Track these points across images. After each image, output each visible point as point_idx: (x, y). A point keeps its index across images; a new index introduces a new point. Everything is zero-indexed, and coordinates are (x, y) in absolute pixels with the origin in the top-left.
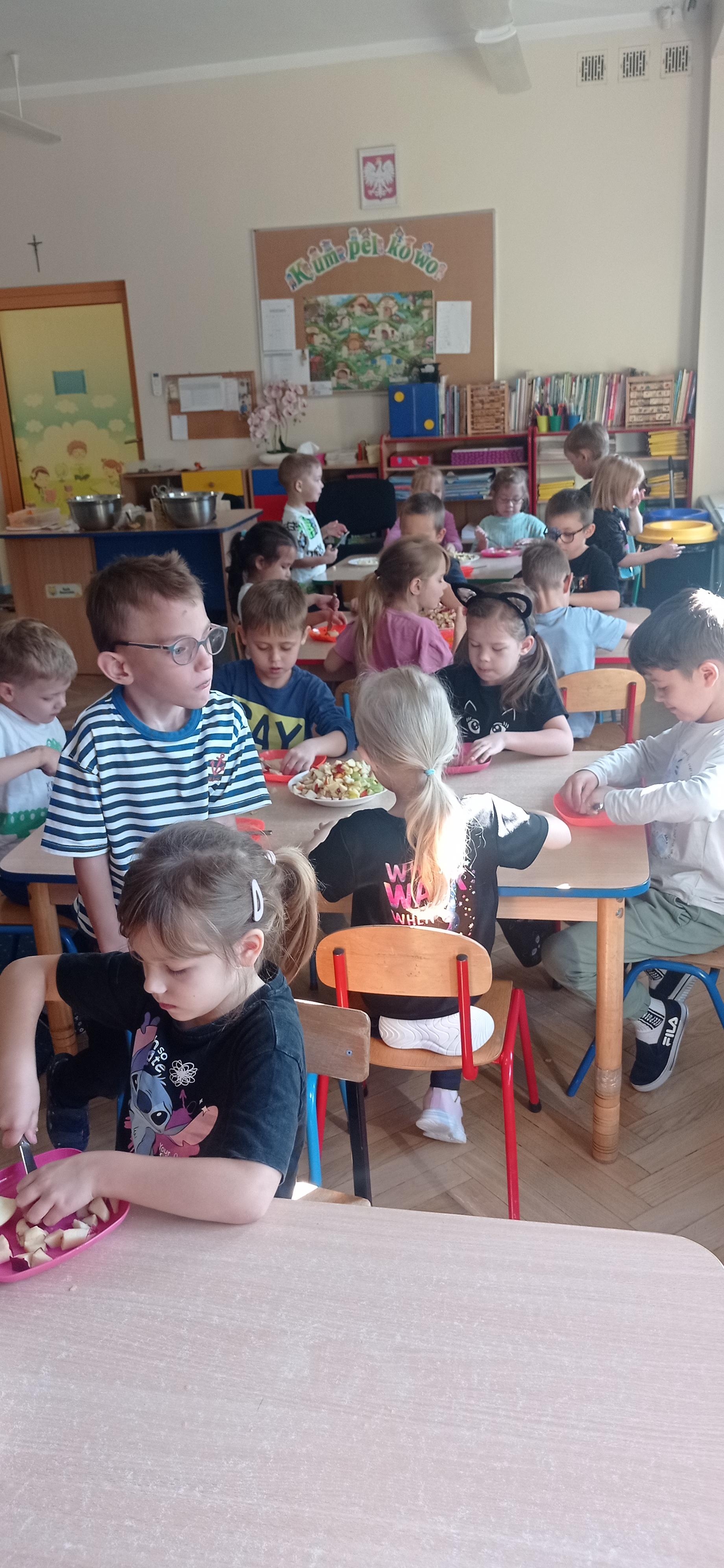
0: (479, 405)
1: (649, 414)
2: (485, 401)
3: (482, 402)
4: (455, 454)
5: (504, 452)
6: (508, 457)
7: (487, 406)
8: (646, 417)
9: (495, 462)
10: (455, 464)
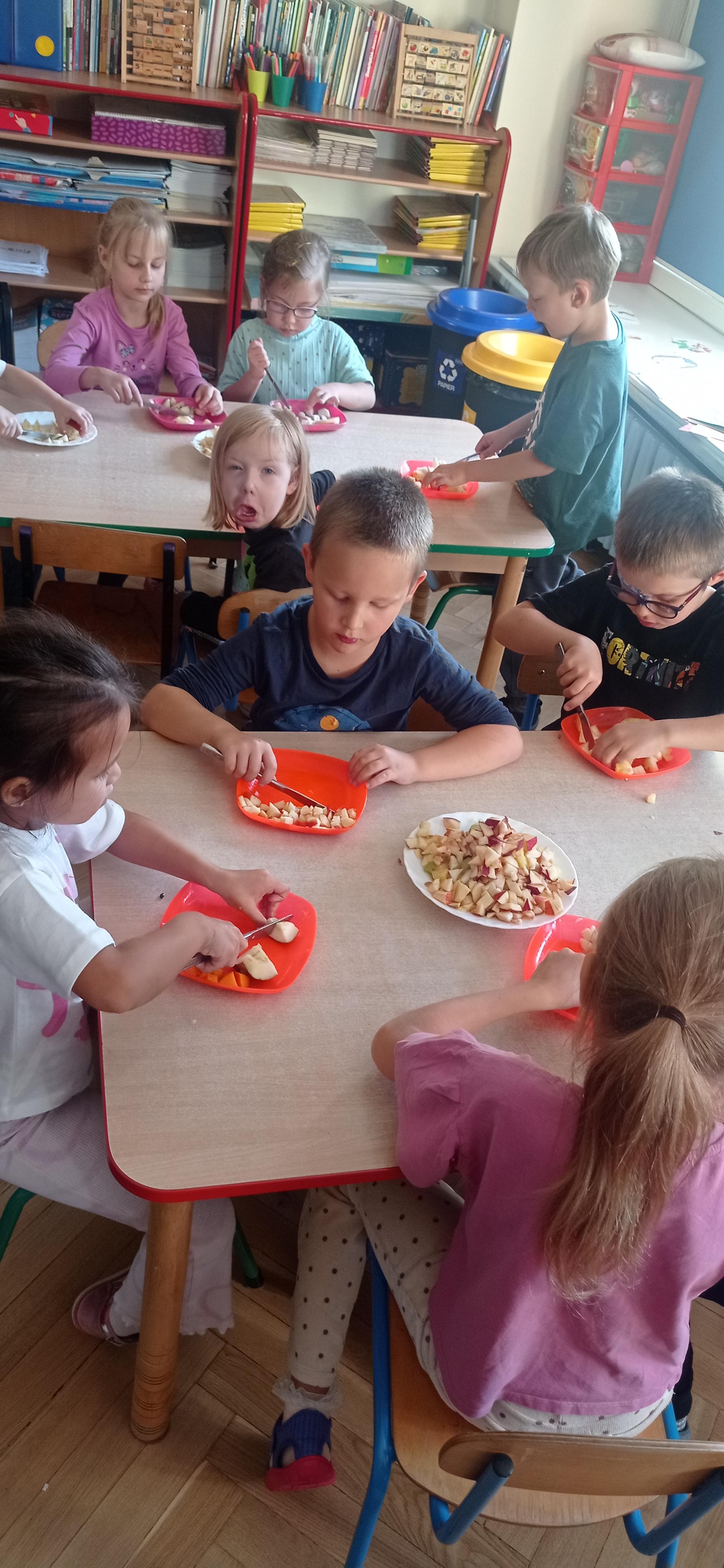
0: (142, 25)
1: (431, 101)
2: (155, 18)
3: (150, 20)
4: (98, 118)
5: (191, 130)
6: (198, 143)
7: (158, 29)
8: (428, 107)
9: (174, 149)
10: (99, 141)
